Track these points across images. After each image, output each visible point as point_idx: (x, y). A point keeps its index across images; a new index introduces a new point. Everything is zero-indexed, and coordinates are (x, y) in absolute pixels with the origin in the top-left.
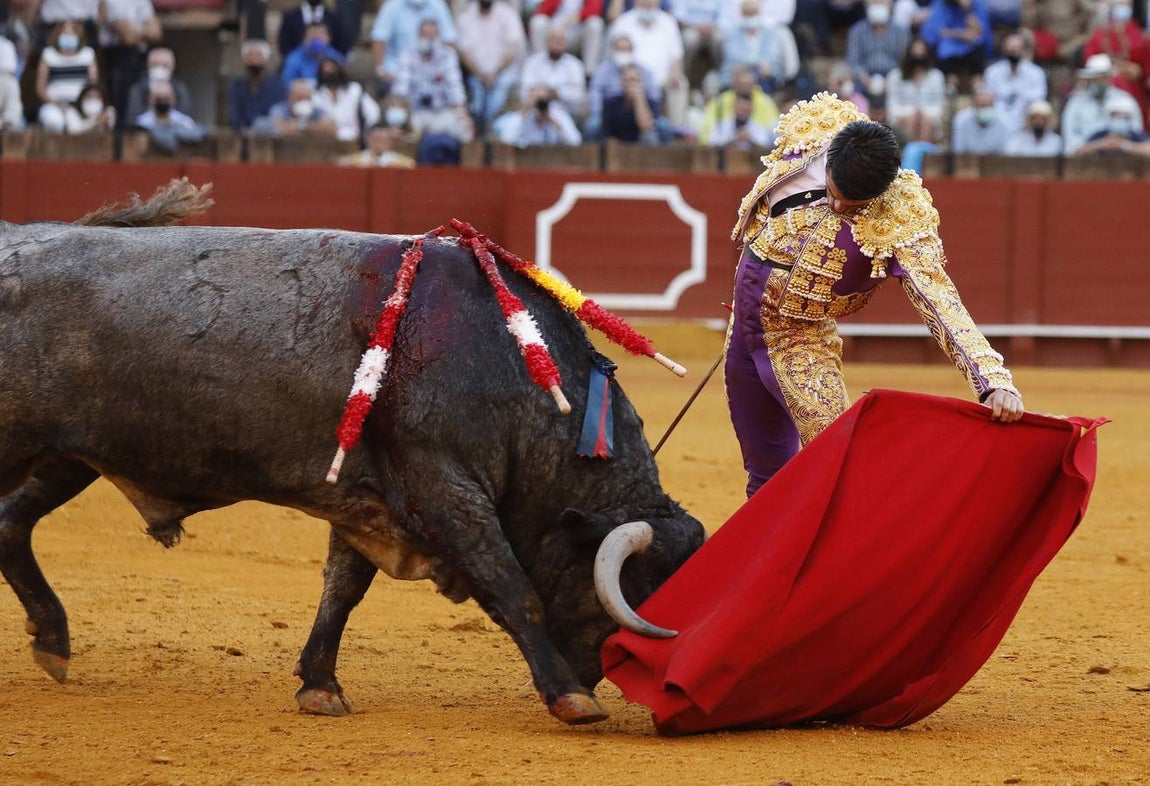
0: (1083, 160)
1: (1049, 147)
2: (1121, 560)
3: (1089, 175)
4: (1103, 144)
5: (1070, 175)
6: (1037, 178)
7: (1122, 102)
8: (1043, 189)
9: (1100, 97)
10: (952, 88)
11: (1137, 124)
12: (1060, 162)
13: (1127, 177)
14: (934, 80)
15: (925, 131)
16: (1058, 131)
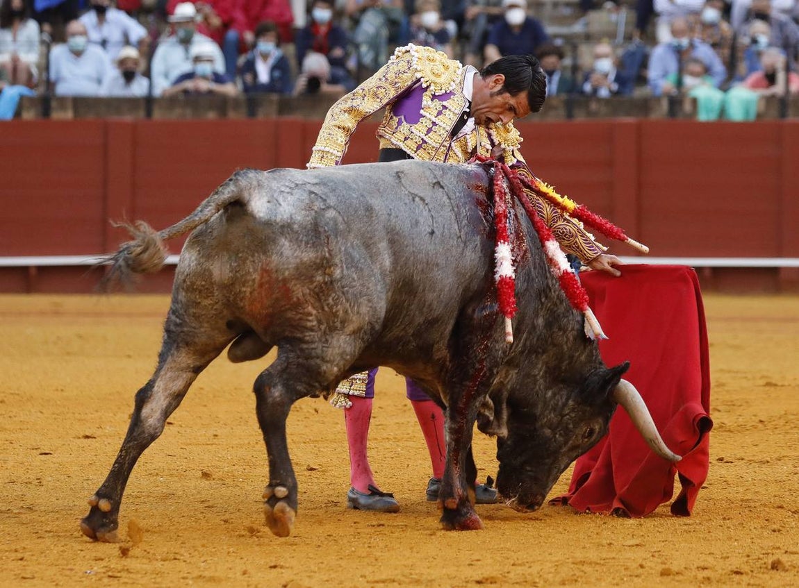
0: (170, 101)
1: (139, 88)
2: (206, 475)
3: (176, 114)
4: (189, 85)
5: (158, 115)
6: (128, 118)
7: (205, 46)
8: (134, 127)
9: (186, 42)
10: (46, 37)
11: (220, 66)
12: (149, 101)
13: (211, 115)
14: (31, 29)
15: (22, 76)
16: (148, 74)
